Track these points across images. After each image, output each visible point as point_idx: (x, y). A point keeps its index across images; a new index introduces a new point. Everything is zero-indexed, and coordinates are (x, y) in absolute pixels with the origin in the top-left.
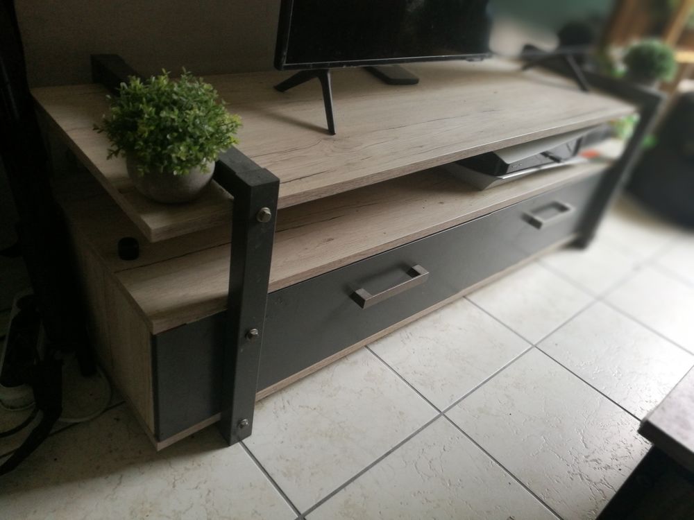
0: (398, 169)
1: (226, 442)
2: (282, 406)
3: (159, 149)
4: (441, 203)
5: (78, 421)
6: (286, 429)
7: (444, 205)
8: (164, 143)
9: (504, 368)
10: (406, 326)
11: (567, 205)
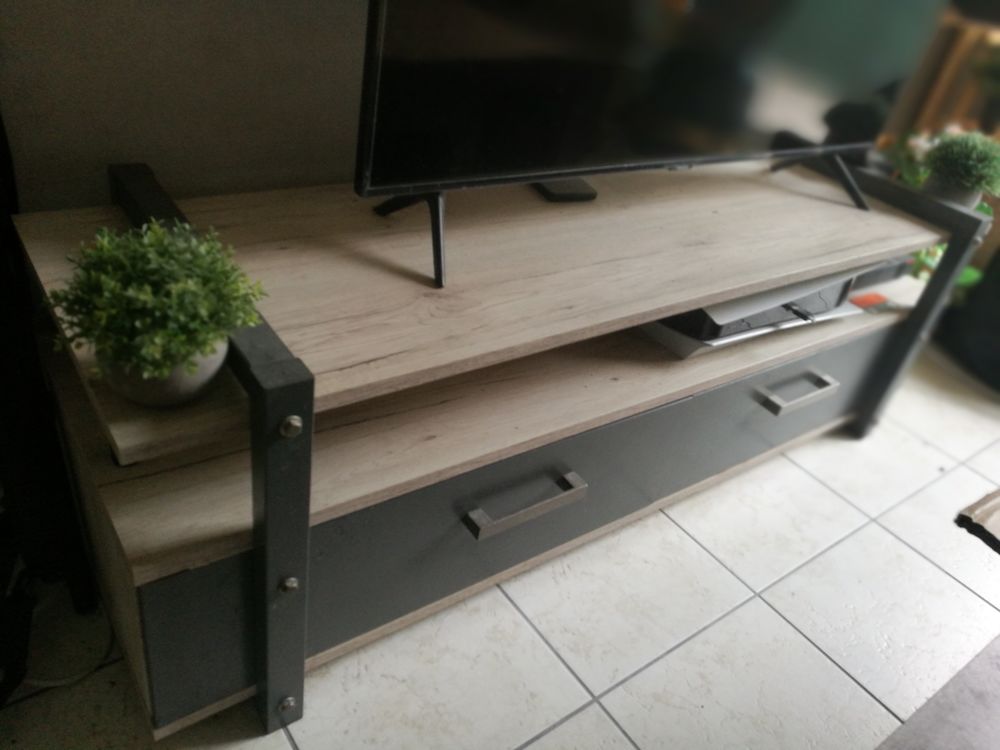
0: (526, 345)
1: (262, 729)
2: (355, 674)
3: (125, 340)
4: (615, 379)
5: (52, 684)
6: (355, 711)
7: (619, 383)
8: (133, 333)
9: (705, 629)
10: (565, 554)
11: (827, 378)
